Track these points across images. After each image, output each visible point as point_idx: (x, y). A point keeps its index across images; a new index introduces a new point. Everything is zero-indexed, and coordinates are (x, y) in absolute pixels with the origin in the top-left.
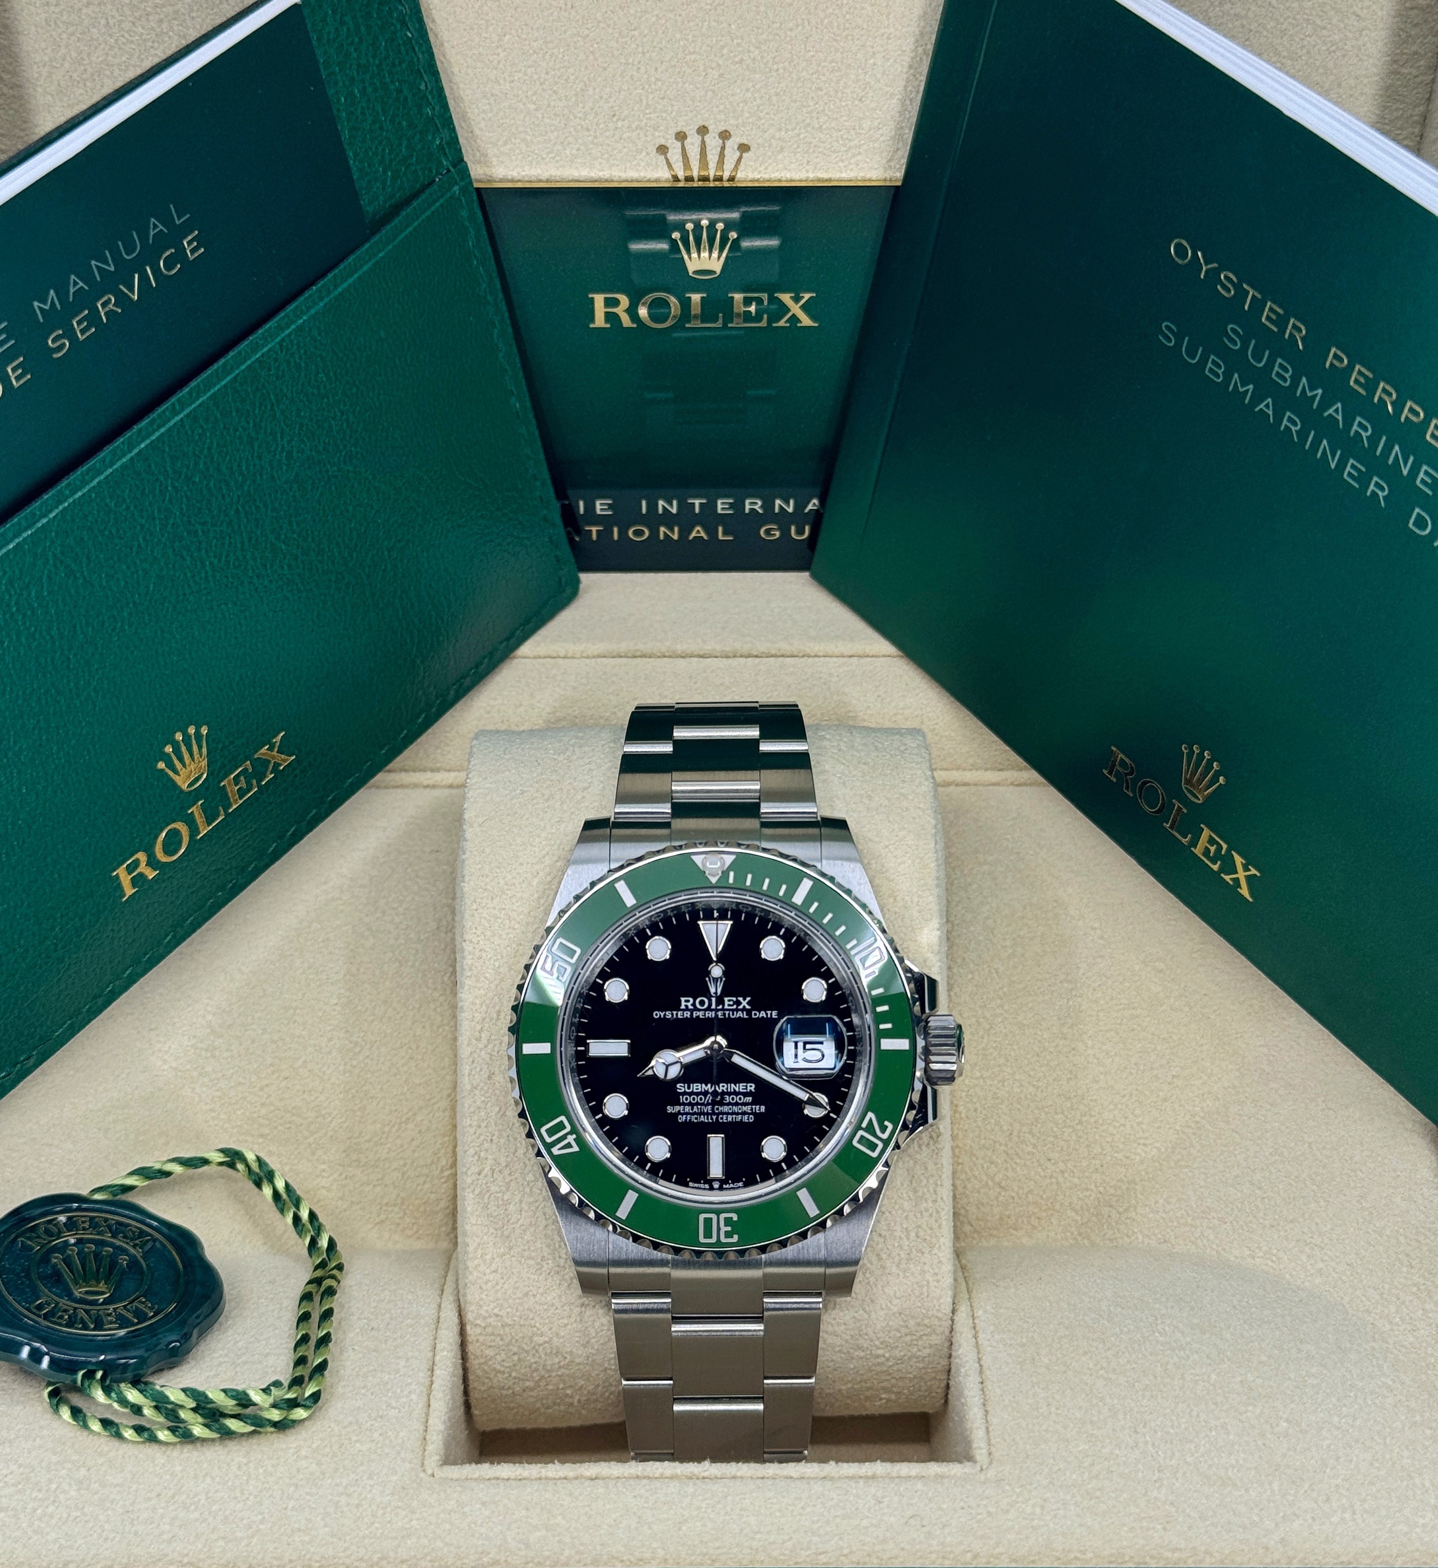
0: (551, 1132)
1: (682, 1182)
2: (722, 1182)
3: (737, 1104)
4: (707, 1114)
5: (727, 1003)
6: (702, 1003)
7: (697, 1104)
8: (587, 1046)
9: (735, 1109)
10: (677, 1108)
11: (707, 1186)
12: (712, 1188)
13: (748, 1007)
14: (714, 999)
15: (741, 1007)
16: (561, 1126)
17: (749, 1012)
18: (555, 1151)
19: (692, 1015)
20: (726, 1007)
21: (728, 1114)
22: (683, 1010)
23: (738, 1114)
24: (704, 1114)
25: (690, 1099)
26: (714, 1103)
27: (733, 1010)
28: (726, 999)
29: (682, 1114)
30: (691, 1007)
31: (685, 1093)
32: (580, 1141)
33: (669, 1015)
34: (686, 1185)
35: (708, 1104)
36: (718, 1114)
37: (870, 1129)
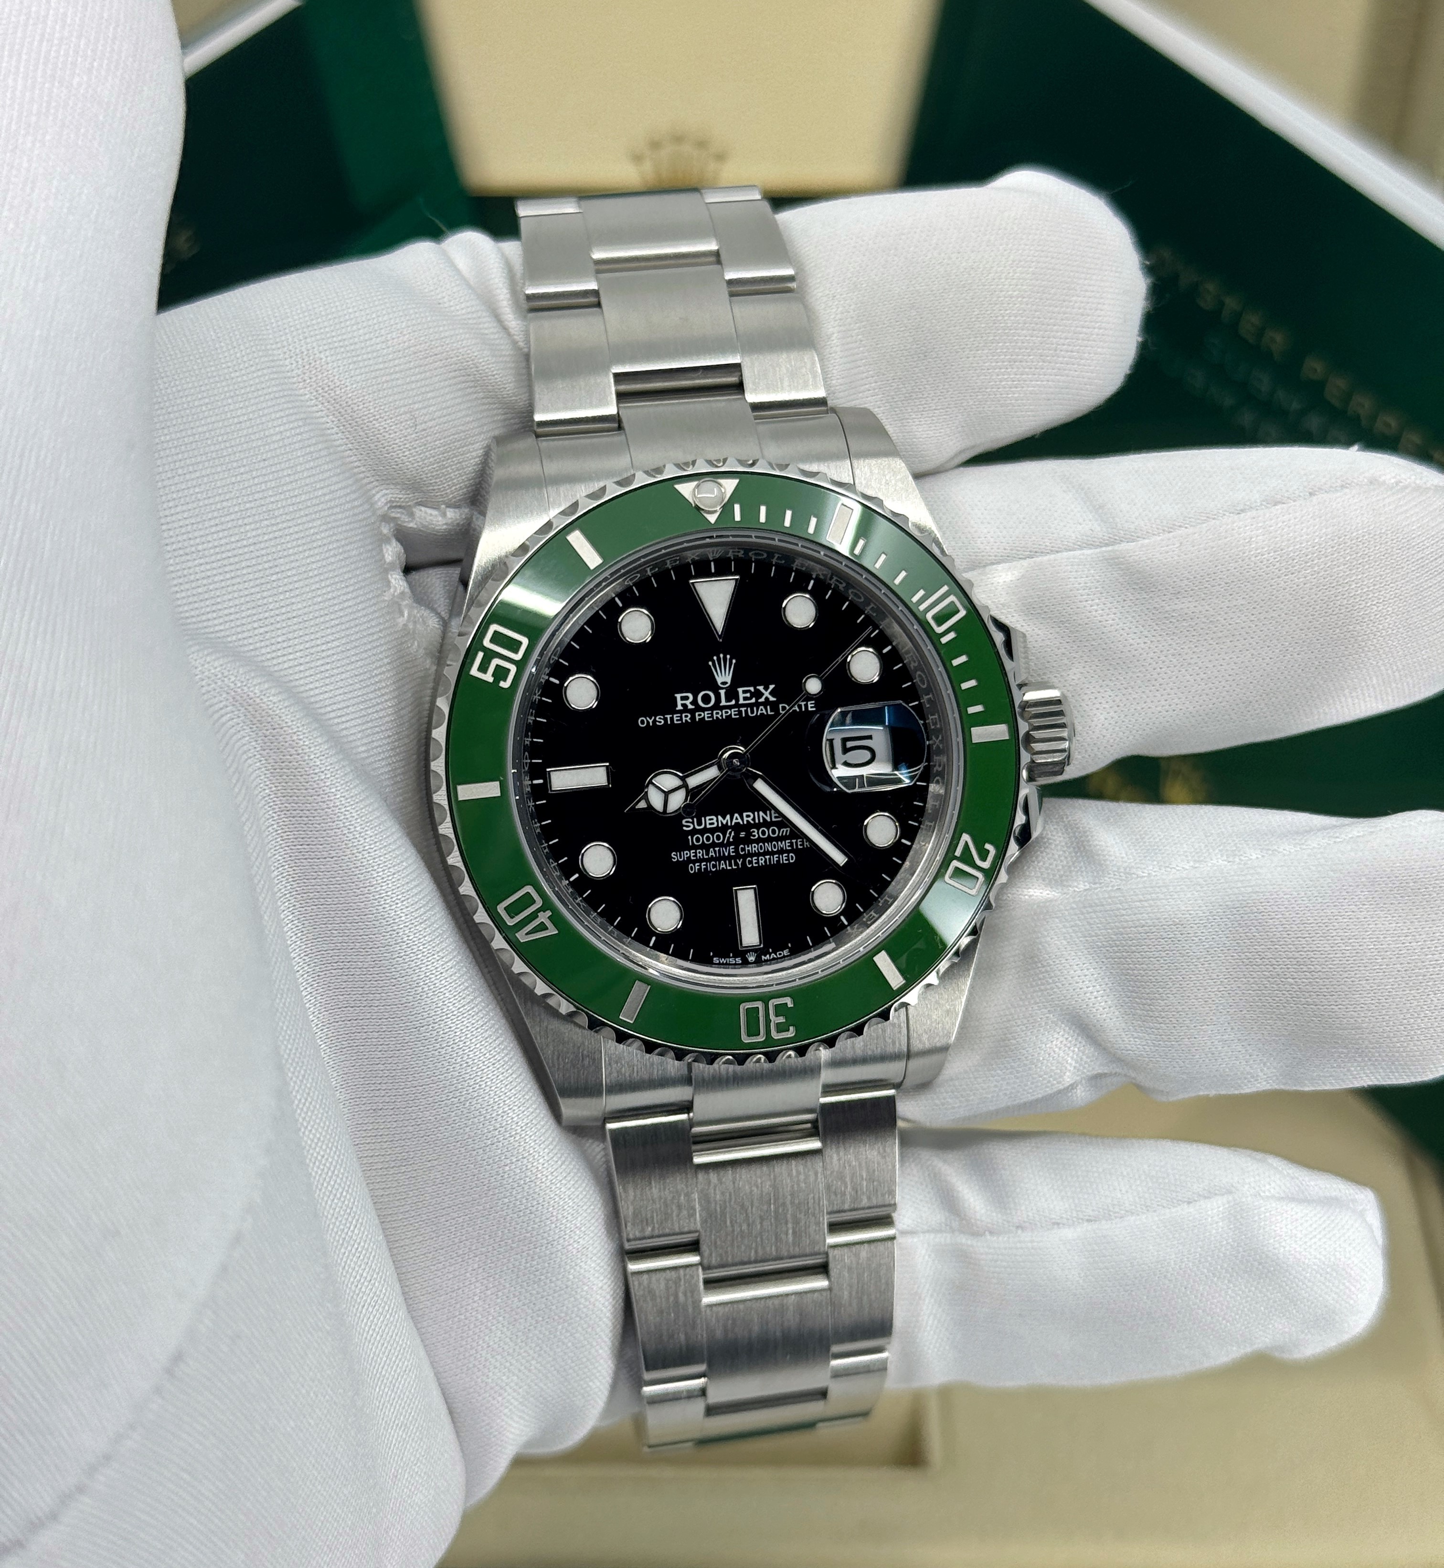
0: (512, 910)
1: (703, 959)
2: (759, 952)
3: (769, 840)
4: (730, 858)
5: (741, 696)
6: (706, 699)
7: (714, 845)
8: (546, 777)
9: (768, 847)
10: (686, 854)
11: (739, 960)
12: (745, 963)
13: (772, 699)
14: (722, 692)
15: (762, 700)
16: (527, 900)
17: (774, 706)
18: (522, 937)
19: (693, 718)
20: (741, 701)
21: (758, 855)
22: (681, 712)
23: (772, 853)
24: (724, 858)
25: (703, 839)
26: (737, 841)
27: (751, 706)
28: (740, 690)
29: (694, 862)
30: (690, 707)
31: (694, 832)
32: (557, 919)
33: (660, 720)
34: (708, 962)
35: (729, 844)
36: (744, 857)
37: (966, 858)
